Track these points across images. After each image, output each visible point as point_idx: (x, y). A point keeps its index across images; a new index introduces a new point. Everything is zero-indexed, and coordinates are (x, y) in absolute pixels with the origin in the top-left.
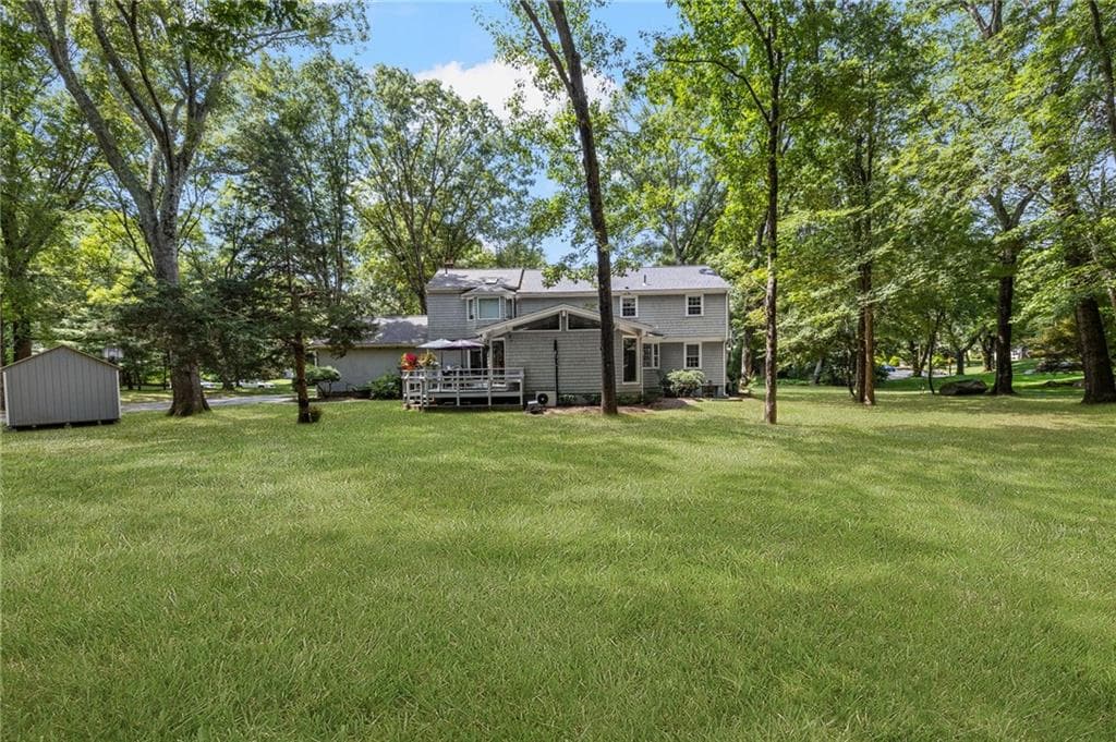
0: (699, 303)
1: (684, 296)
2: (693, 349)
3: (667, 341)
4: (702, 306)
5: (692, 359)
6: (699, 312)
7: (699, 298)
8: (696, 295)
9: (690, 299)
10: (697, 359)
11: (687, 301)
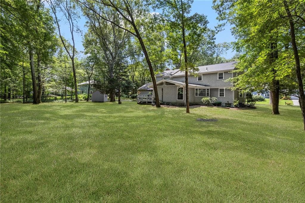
0: (222, 75)
1: (217, 73)
2: (222, 90)
3: (212, 88)
4: (223, 76)
5: (222, 94)
6: (222, 78)
7: (222, 74)
8: (221, 73)
9: (219, 74)
10: (223, 94)
11: (218, 75)
